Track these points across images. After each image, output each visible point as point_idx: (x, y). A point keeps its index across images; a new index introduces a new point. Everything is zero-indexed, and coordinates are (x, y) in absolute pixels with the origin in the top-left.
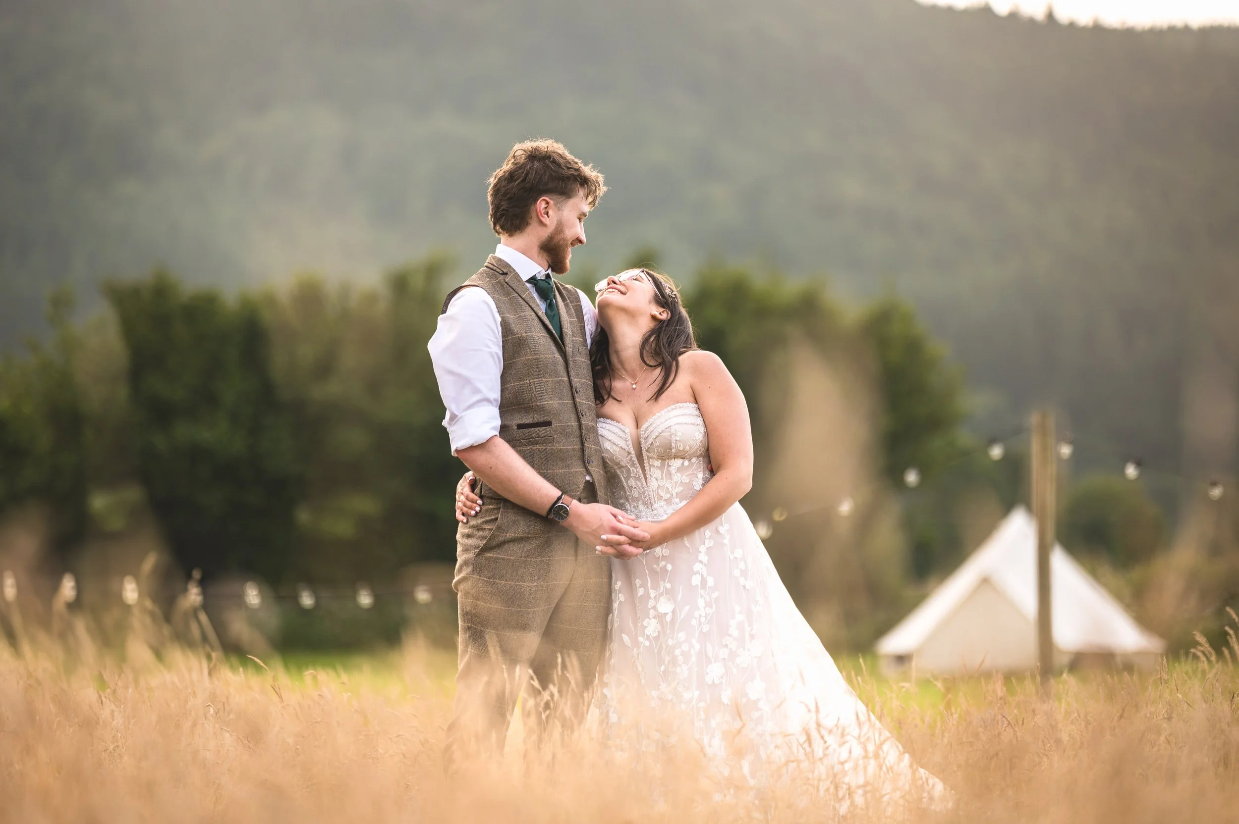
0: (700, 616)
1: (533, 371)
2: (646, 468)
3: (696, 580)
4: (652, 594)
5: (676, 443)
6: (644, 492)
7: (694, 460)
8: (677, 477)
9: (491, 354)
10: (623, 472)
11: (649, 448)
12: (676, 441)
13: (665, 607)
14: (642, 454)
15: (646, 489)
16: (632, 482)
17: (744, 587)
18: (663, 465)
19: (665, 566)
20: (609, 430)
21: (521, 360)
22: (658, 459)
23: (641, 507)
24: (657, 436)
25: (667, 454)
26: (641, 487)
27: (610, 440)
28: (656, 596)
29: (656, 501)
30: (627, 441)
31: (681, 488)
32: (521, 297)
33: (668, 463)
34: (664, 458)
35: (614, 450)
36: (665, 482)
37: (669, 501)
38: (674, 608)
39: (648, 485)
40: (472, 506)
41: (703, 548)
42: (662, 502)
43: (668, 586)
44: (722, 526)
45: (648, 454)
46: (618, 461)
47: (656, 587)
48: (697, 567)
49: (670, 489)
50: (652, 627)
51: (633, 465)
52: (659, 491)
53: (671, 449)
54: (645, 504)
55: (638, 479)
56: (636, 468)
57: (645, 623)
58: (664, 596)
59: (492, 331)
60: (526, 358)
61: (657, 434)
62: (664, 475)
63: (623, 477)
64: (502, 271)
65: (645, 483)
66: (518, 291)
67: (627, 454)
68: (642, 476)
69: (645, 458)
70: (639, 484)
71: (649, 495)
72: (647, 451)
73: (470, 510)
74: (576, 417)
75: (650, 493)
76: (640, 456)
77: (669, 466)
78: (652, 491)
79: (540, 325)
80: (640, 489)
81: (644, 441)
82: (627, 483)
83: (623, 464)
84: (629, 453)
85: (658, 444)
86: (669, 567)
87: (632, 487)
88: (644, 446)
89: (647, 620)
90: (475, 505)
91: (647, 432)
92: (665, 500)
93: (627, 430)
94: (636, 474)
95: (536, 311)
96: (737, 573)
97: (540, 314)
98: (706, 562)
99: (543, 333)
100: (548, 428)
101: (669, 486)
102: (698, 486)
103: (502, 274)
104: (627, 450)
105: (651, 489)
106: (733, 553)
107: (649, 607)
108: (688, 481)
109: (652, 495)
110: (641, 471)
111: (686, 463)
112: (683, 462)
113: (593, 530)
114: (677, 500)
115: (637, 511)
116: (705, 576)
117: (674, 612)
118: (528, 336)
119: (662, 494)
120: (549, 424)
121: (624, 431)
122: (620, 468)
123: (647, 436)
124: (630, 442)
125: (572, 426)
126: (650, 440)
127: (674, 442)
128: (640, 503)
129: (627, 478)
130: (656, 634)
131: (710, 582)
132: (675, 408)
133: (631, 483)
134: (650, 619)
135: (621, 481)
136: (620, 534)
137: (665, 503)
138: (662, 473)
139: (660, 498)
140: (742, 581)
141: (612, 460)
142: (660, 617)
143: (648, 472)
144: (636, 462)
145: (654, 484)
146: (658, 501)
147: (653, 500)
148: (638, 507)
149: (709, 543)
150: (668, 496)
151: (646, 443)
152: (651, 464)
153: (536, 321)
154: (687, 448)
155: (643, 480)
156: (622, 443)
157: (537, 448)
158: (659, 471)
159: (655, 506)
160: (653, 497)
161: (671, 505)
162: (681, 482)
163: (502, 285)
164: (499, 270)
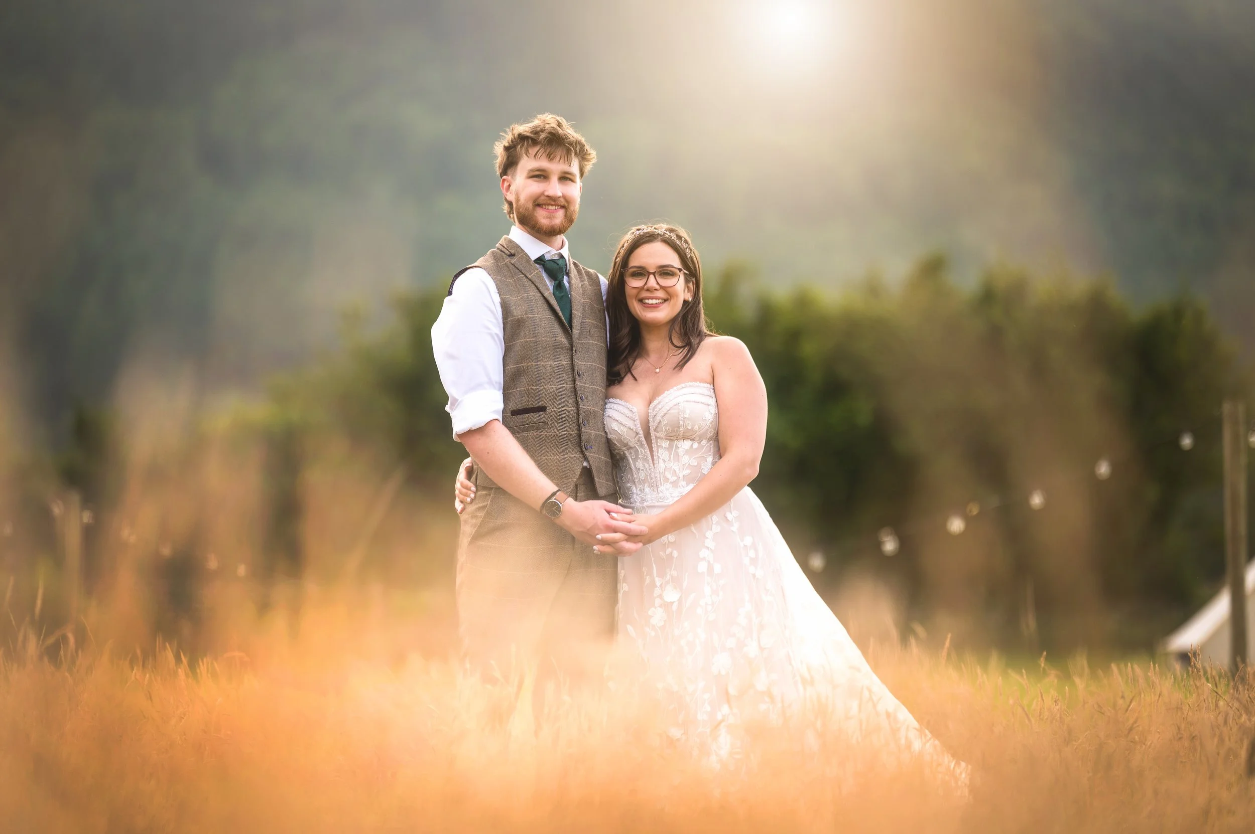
0: (706, 604)
1: (532, 354)
2: (654, 449)
3: (702, 567)
4: (658, 581)
5: (684, 422)
6: (650, 474)
7: (704, 442)
8: (685, 459)
9: (491, 334)
10: (631, 453)
11: (657, 427)
12: (685, 418)
13: (671, 595)
14: (650, 434)
15: (653, 470)
16: (640, 464)
17: (754, 575)
18: (671, 447)
19: (671, 553)
20: (617, 410)
21: (519, 342)
22: (667, 439)
23: (647, 490)
24: (665, 414)
25: (676, 434)
26: (648, 469)
27: (617, 421)
28: (661, 584)
29: (662, 484)
30: (634, 421)
31: (688, 471)
32: (527, 277)
33: (676, 444)
34: (672, 438)
35: (621, 431)
36: (672, 463)
37: (675, 484)
38: (680, 597)
39: (655, 466)
40: (467, 493)
41: (709, 534)
42: (668, 484)
43: (675, 573)
44: (731, 512)
45: (656, 433)
46: (625, 442)
47: (662, 575)
48: (704, 553)
49: (678, 472)
50: (657, 616)
51: (642, 445)
52: (666, 473)
53: (679, 427)
54: (651, 486)
55: (646, 460)
56: (644, 449)
57: (650, 613)
58: (671, 584)
59: (492, 312)
60: (525, 340)
61: (665, 411)
62: (672, 456)
63: (632, 458)
64: (509, 252)
65: (652, 465)
66: (524, 272)
67: (635, 434)
68: (650, 457)
69: (653, 438)
70: (646, 465)
71: (655, 477)
72: (655, 430)
73: (466, 497)
74: (575, 402)
75: (656, 475)
76: (647, 436)
77: (677, 447)
78: (658, 473)
79: (545, 306)
80: (647, 471)
81: (652, 420)
82: (635, 465)
83: (631, 444)
84: (637, 434)
85: (665, 422)
86: (675, 554)
87: (639, 469)
88: (652, 425)
89: (653, 609)
90: (469, 492)
91: (656, 410)
92: (671, 483)
93: (635, 410)
94: (644, 456)
95: (542, 291)
96: (746, 561)
97: (546, 294)
98: (713, 548)
99: (549, 315)
100: (542, 414)
101: (676, 468)
102: (706, 470)
103: (509, 256)
104: (634, 430)
105: (658, 471)
106: (742, 540)
107: (655, 595)
108: (696, 464)
109: (659, 476)
110: (648, 452)
111: (696, 445)
112: (692, 444)
113: (588, 530)
114: (684, 483)
115: (643, 494)
116: (712, 562)
117: (680, 601)
118: (528, 317)
119: (669, 475)
120: (543, 409)
121: (631, 411)
122: (628, 449)
123: (655, 414)
124: (638, 422)
125: (569, 410)
126: (658, 418)
127: (682, 419)
128: (646, 485)
129: (635, 460)
130: (662, 623)
131: (717, 568)
132: (685, 387)
133: (638, 465)
134: (656, 608)
135: (629, 464)
136: (615, 532)
137: (671, 486)
138: (670, 454)
139: (667, 480)
140: (752, 570)
141: (620, 441)
142: (667, 606)
143: (655, 453)
144: (644, 442)
145: (661, 466)
146: (664, 484)
147: (659, 482)
148: (644, 489)
149: (716, 529)
150: (675, 478)
151: (654, 421)
152: (659, 444)
153: (541, 301)
154: (696, 428)
155: (650, 461)
156: (630, 424)
157: (530, 434)
158: (667, 452)
159: (661, 488)
160: (659, 479)
161: (677, 487)
162: (689, 464)
163: (508, 267)
164: (506, 252)
